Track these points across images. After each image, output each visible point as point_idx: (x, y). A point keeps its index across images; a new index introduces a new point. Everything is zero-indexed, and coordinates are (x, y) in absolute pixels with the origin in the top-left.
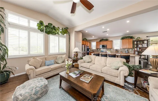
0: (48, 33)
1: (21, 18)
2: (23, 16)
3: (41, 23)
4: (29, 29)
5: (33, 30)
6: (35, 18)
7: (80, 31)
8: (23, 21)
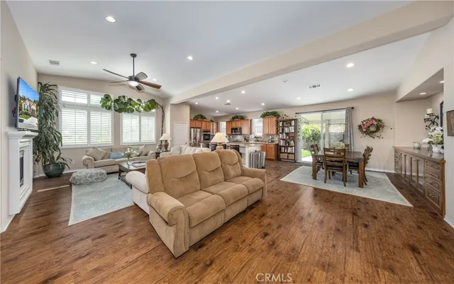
0: (120, 111)
1: (77, 94)
2: (82, 91)
3: (107, 98)
4: (89, 108)
5: (94, 108)
6: (97, 91)
7: (184, 103)
8: (80, 98)
